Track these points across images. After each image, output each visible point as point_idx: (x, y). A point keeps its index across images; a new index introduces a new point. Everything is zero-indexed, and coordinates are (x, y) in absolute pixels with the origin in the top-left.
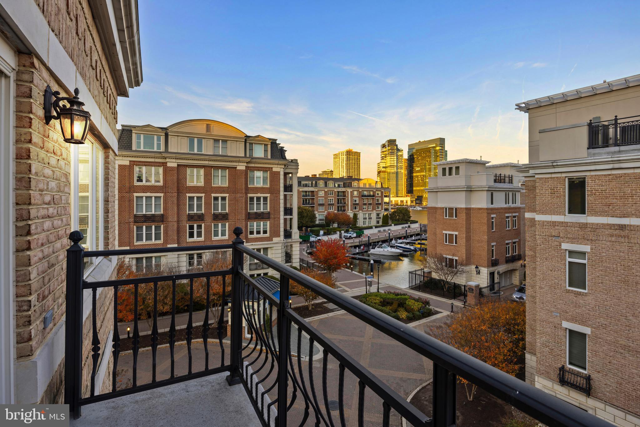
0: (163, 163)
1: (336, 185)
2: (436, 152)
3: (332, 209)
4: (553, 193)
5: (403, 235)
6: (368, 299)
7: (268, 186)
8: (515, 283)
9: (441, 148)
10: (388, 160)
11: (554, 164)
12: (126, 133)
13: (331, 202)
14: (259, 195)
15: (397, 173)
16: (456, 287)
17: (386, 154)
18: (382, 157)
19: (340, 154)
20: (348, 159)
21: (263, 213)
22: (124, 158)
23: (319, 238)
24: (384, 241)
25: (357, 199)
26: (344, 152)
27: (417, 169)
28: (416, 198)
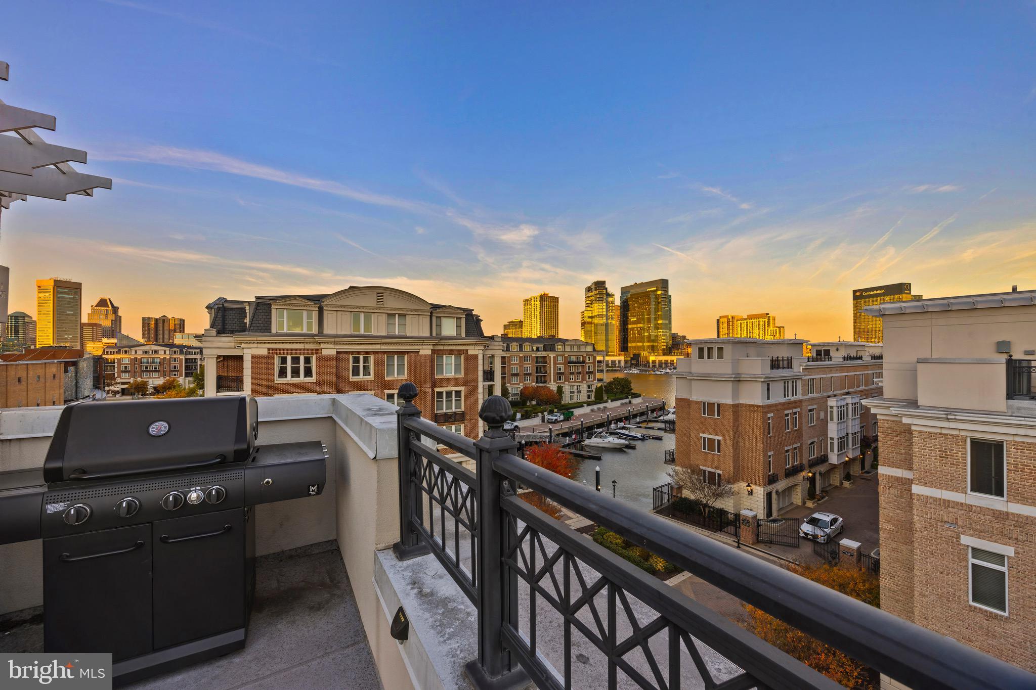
0: (316, 350)
1: (535, 349)
2: (657, 297)
3: (530, 381)
4: (944, 457)
5: (623, 416)
6: (605, 536)
7: (462, 375)
8: (795, 503)
9: (663, 292)
10: (596, 308)
11: (949, 417)
12: (263, 308)
13: (527, 371)
14: (449, 389)
15: (607, 325)
16: (722, 512)
17: (592, 301)
18: (587, 304)
19: (533, 300)
20: (542, 306)
21: (455, 413)
22: (259, 345)
23: (515, 424)
24: (600, 425)
25: (562, 366)
26: (538, 298)
27: (632, 320)
28: (632, 356)
